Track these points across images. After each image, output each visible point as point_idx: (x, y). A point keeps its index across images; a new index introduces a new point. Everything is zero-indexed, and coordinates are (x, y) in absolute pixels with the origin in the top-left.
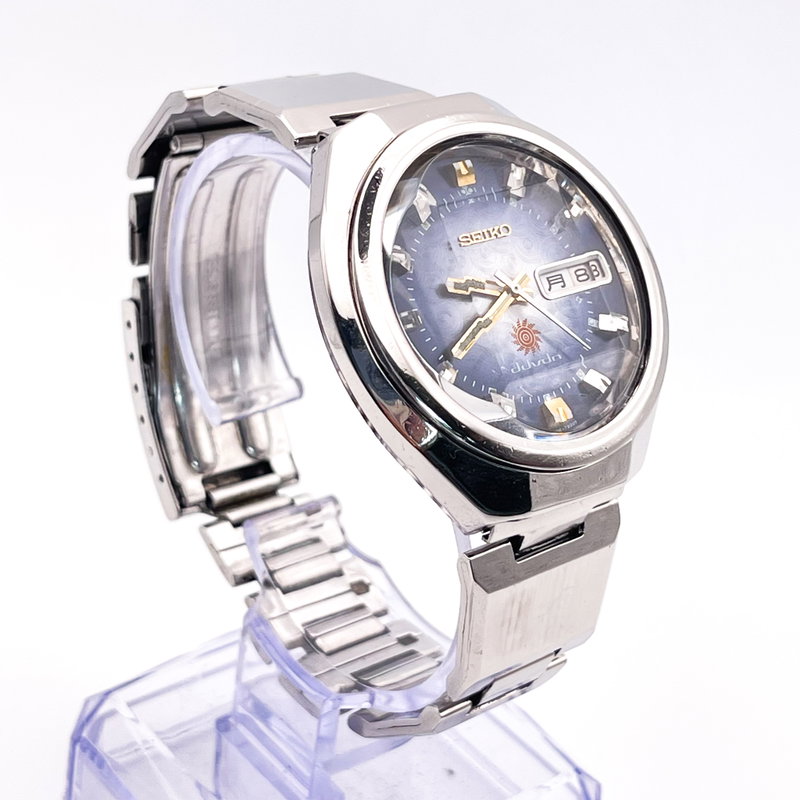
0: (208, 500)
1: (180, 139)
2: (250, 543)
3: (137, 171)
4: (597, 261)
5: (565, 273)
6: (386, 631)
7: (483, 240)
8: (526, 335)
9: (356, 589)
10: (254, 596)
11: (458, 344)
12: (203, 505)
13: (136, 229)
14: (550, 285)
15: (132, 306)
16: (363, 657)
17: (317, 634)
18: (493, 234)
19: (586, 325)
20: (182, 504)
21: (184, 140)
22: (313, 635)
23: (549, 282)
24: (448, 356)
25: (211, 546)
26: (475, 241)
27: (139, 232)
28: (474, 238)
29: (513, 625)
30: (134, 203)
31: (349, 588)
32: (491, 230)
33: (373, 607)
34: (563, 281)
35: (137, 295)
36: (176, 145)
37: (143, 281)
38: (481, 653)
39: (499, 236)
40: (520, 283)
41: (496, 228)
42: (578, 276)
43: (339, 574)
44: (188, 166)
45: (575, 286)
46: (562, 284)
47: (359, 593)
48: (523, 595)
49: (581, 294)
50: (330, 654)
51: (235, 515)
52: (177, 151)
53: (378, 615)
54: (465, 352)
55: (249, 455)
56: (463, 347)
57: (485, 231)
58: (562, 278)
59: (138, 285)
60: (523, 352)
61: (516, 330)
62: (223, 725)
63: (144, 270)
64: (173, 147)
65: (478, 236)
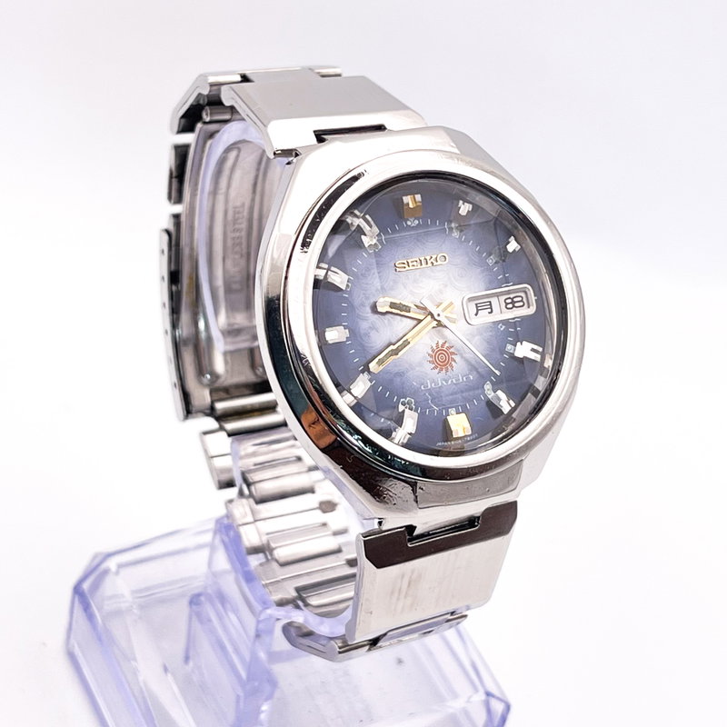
0: (212, 408)
1: (211, 109)
2: (234, 454)
3: (176, 129)
4: (526, 293)
5: (494, 301)
6: (339, 551)
7: (419, 266)
8: (442, 357)
9: (324, 506)
10: (231, 501)
11: (377, 360)
12: (208, 411)
13: (174, 174)
14: (478, 310)
15: (166, 237)
16: (308, 574)
17: (277, 545)
18: (429, 262)
19: (503, 351)
20: (188, 410)
21: (213, 111)
22: (273, 545)
23: (477, 307)
24: (366, 369)
25: (206, 451)
26: (411, 268)
27: (176, 177)
28: (411, 264)
29: (404, 593)
30: (173, 152)
31: (318, 506)
32: (428, 258)
33: (335, 526)
34: (491, 308)
35: (171, 228)
36: (207, 114)
37: (177, 217)
38: (371, 613)
39: (435, 263)
40: (444, 310)
41: (434, 257)
42: (507, 304)
43: (311, 491)
44: (218, 131)
45: (502, 313)
46: (489, 310)
47: (324, 512)
48: (413, 572)
49: (505, 322)
50: (284, 564)
51: (231, 426)
52: (208, 119)
53: (336, 534)
54: (381, 368)
55: (256, 374)
56: (381, 362)
57: (422, 259)
58: (491, 305)
59: (172, 220)
60: (437, 371)
61: (433, 351)
62: (195, 600)
63: (178, 209)
64: (204, 116)
65: (415, 263)
